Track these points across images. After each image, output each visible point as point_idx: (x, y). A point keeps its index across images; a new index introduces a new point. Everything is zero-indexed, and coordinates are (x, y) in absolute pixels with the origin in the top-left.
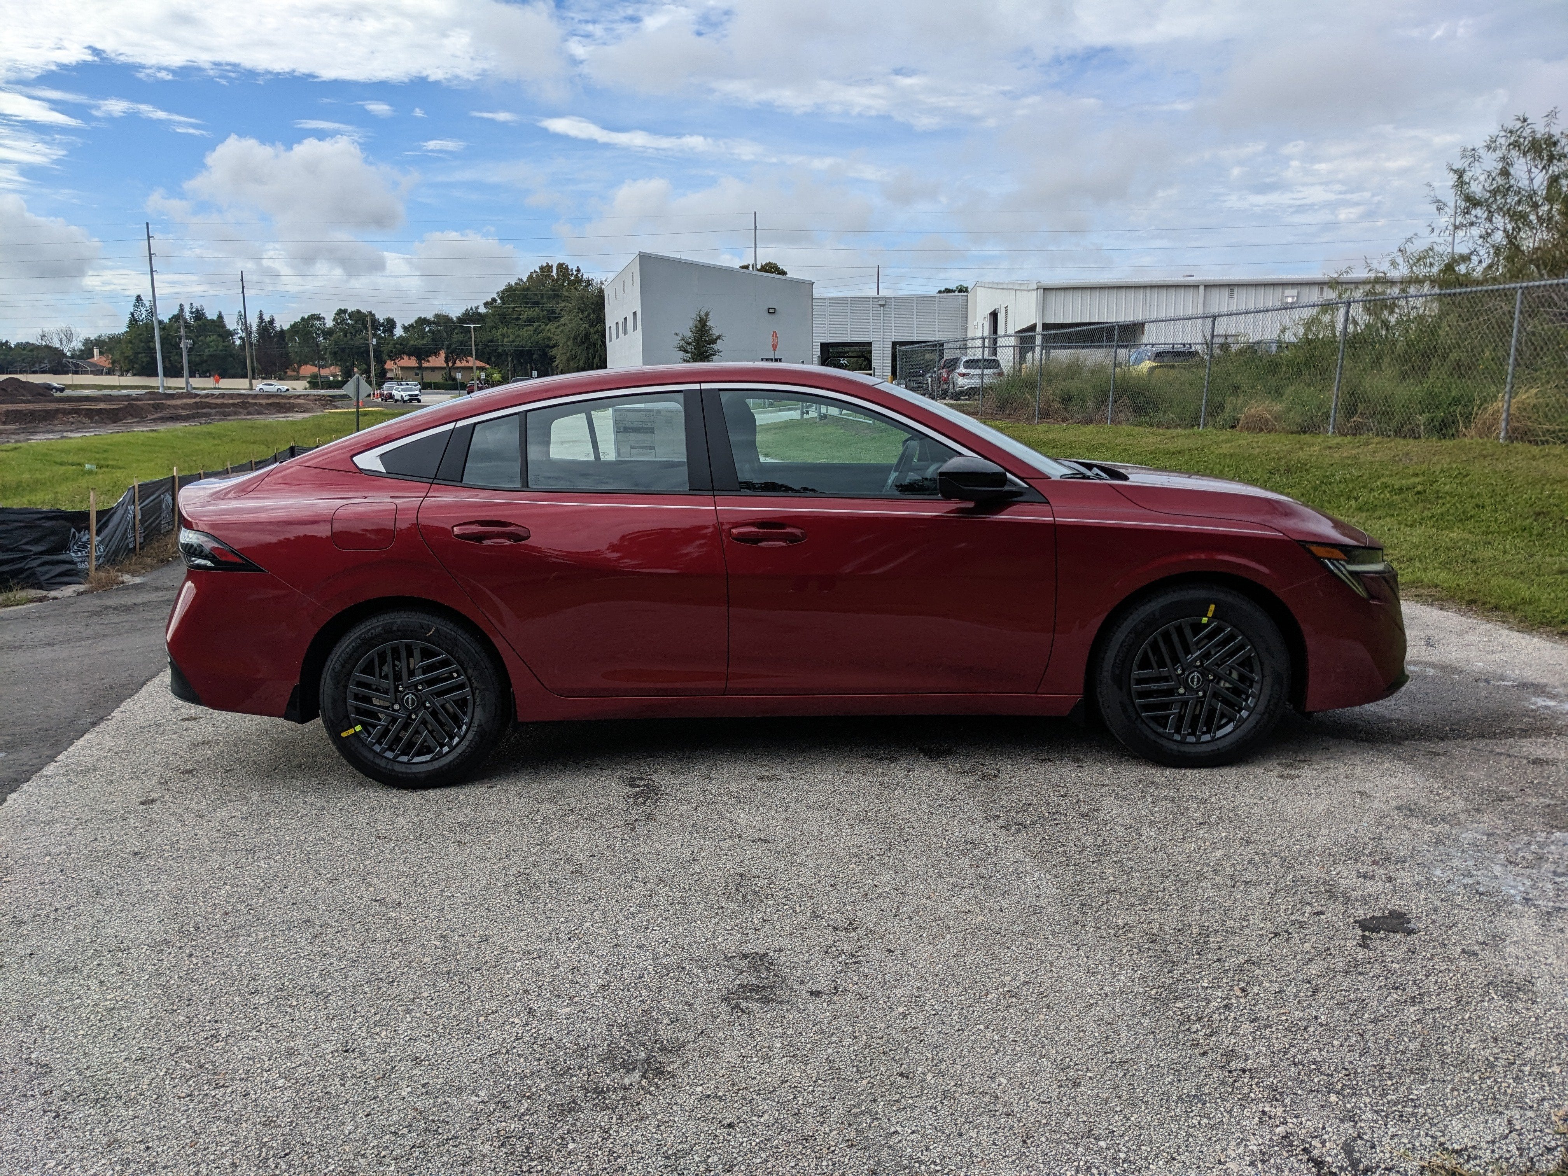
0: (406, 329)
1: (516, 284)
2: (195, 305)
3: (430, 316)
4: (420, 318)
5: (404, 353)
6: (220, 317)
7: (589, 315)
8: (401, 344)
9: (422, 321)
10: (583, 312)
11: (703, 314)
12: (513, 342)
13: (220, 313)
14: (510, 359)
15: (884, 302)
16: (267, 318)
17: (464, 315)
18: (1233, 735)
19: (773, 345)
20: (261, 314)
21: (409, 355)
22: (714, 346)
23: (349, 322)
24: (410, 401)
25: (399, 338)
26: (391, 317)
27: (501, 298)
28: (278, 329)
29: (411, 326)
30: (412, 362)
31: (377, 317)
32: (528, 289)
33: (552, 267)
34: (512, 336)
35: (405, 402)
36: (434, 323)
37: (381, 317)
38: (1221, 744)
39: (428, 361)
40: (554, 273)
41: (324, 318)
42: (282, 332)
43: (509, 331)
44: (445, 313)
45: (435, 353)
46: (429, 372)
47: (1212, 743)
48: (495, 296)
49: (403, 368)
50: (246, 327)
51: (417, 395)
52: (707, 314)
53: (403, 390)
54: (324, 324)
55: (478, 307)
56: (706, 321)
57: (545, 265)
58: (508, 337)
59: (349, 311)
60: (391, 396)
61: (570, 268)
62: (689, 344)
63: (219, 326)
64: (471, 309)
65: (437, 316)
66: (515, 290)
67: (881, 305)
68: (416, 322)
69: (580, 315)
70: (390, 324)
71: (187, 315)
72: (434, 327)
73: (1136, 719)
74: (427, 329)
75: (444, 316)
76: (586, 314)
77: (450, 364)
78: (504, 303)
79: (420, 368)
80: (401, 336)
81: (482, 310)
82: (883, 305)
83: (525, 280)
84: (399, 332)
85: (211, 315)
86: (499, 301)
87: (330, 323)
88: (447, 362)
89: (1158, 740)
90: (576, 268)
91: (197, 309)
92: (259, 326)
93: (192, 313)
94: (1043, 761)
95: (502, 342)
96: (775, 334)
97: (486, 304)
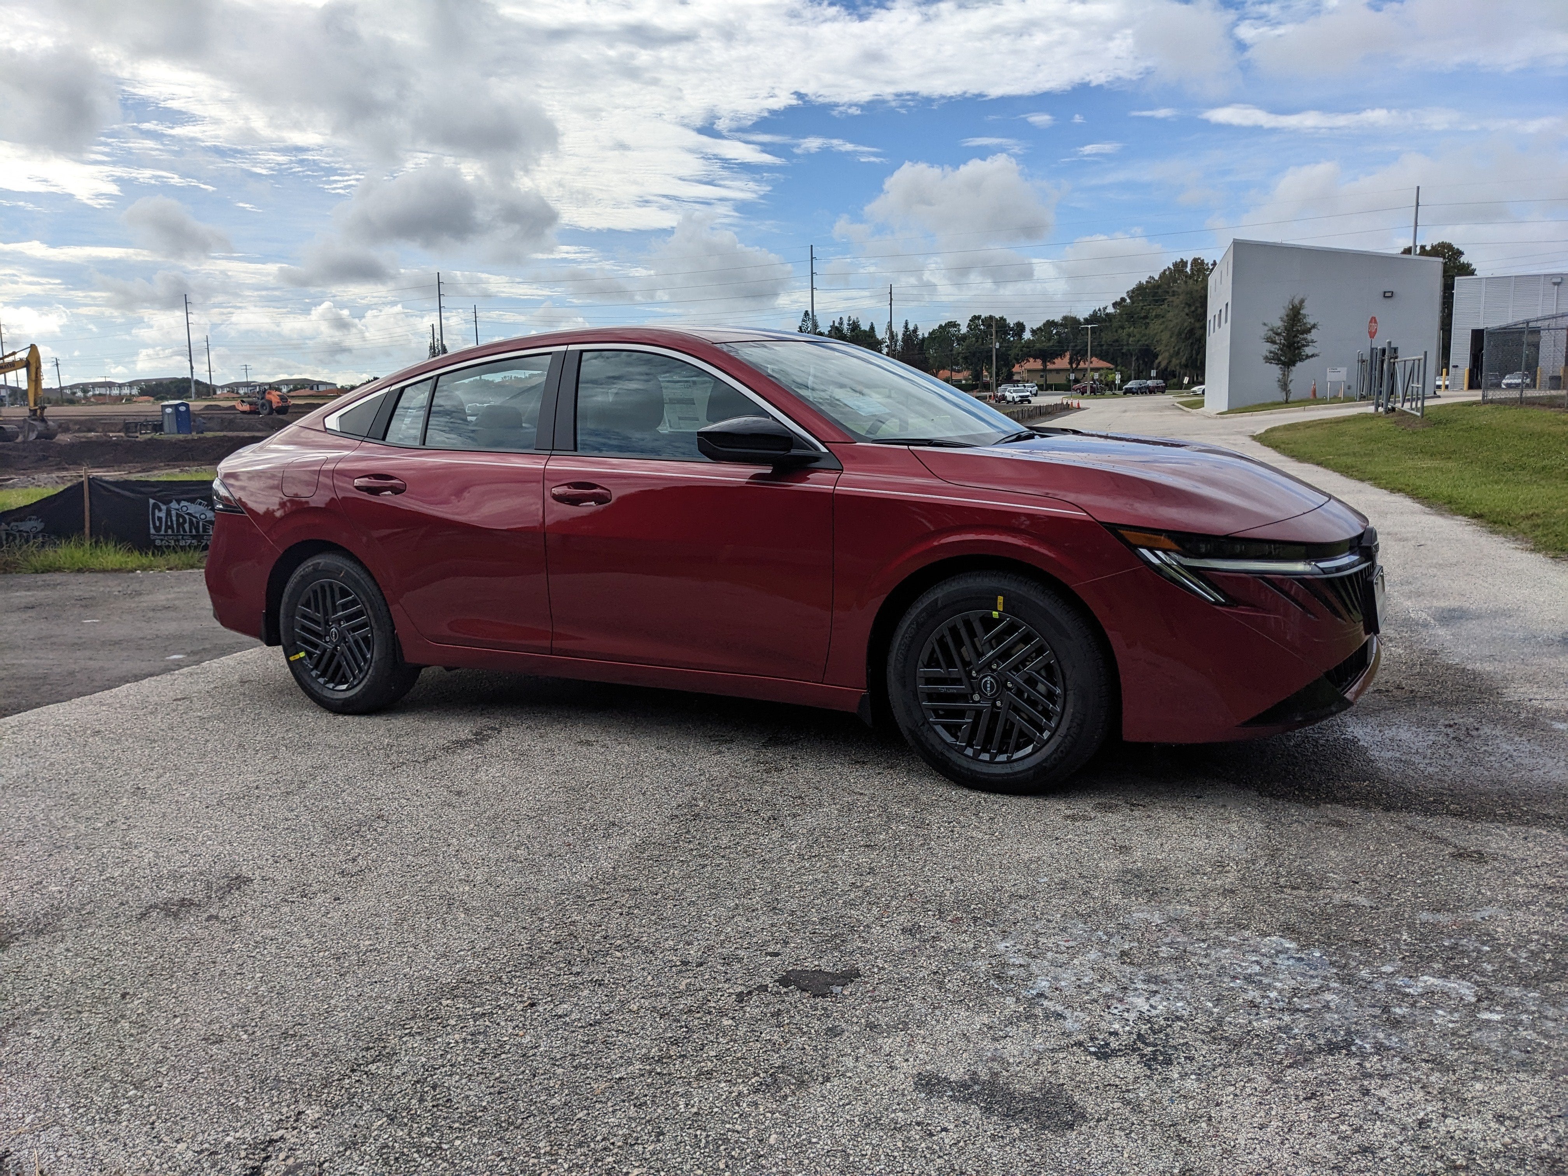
0: (1033, 332)
1: (1147, 282)
2: (852, 318)
3: (1058, 318)
4: (1048, 321)
5: (1030, 356)
6: (872, 328)
7: (1196, 309)
8: (1028, 347)
9: (1050, 324)
10: (1190, 306)
11: (1296, 302)
12: (1139, 341)
13: (872, 324)
14: (1134, 359)
15: (1559, 280)
16: (911, 328)
17: (1091, 316)
18: (1032, 758)
19: (1370, 333)
20: (907, 324)
21: (1035, 358)
22: (1309, 337)
23: (982, 327)
24: (1022, 401)
25: (1026, 342)
26: (1021, 321)
27: (1130, 298)
28: (920, 337)
29: (1039, 329)
30: (1038, 364)
31: (1008, 321)
32: (1159, 287)
33: (1187, 263)
34: (1138, 336)
35: (1015, 403)
36: (1061, 325)
37: (1011, 321)
38: (1018, 767)
39: (1054, 363)
40: (1188, 269)
41: (959, 325)
42: (924, 339)
43: (1136, 330)
44: (1073, 315)
45: (1061, 355)
46: (1054, 374)
47: (1008, 765)
48: (1125, 295)
49: (1029, 371)
50: (892, 336)
51: (1028, 396)
52: (1302, 302)
53: (1015, 391)
54: (959, 331)
55: (1106, 308)
56: (1300, 309)
57: (1179, 260)
58: (1135, 336)
59: (983, 317)
60: (1004, 398)
61: (1206, 262)
62: (1278, 334)
63: (869, 336)
64: (1099, 310)
65: (1065, 318)
66: (1146, 288)
67: (1555, 284)
68: (1044, 325)
69: (1186, 310)
70: (1020, 327)
71: (845, 327)
72: (1061, 330)
73: (923, 724)
74: (1054, 332)
75: (1072, 318)
76: (1193, 308)
77: (1074, 366)
78: (1133, 302)
79: (1044, 370)
80: (1029, 339)
81: (1111, 310)
82: (1558, 284)
83: (1157, 278)
84: (1027, 335)
85: (865, 326)
86: (1128, 301)
87: (964, 330)
88: (1071, 363)
89: (947, 753)
90: (1212, 262)
91: (854, 322)
92: (904, 335)
93: (849, 325)
94: (857, 762)
95: (1128, 341)
96: (1373, 320)
97: (1115, 305)
